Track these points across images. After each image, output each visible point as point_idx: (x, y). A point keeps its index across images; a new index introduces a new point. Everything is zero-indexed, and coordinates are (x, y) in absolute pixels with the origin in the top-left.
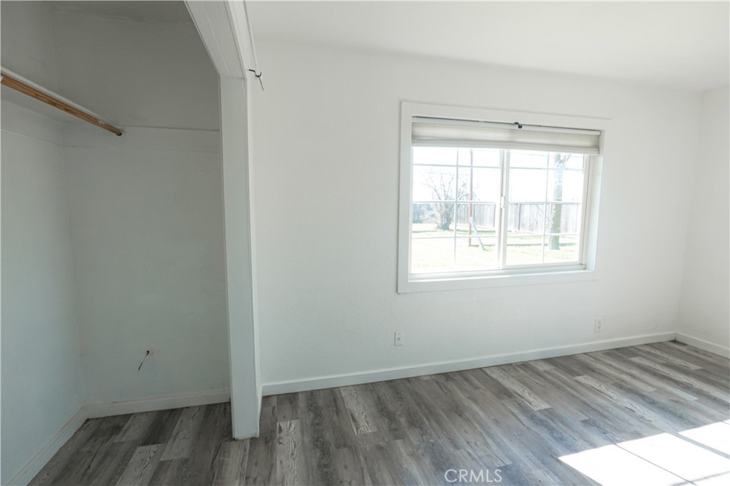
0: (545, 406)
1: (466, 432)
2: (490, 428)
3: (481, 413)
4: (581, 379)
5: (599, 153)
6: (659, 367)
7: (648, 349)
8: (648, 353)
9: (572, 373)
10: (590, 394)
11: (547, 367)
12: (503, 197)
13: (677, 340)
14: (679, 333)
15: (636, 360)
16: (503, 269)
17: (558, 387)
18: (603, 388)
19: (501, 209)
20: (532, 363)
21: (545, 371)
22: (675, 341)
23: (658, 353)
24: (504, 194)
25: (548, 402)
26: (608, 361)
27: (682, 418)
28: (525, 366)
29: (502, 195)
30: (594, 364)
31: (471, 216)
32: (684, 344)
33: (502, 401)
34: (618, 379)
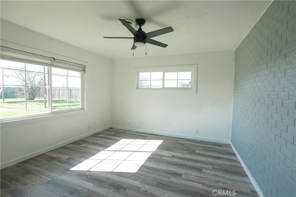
0: (67, 157)
1: (32, 178)
2: (44, 172)
3: (40, 169)
4: (82, 145)
5: (85, 72)
6: (105, 136)
7: (103, 132)
8: (103, 133)
9: (80, 144)
10: (84, 149)
11: (71, 145)
12: (49, 85)
13: (111, 128)
14: (112, 126)
15: (100, 135)
16: (51, 113)
17: (74, 150)
18: (88, 146)
19: (49, 90)
20: (65, 146)
21: (70, 147)
22: (110, 128)
23: (106, 132)
24: (50, 84)
25: (69, 156)
26: (92, 138)
27: (106, 146)
28: (63, 147)
29: (49, 84)
30: (87, 140)
31: (45, 94)
32: (112, 128)
33: (51, 162)
34: (93, 142)
